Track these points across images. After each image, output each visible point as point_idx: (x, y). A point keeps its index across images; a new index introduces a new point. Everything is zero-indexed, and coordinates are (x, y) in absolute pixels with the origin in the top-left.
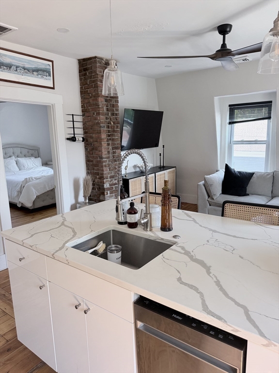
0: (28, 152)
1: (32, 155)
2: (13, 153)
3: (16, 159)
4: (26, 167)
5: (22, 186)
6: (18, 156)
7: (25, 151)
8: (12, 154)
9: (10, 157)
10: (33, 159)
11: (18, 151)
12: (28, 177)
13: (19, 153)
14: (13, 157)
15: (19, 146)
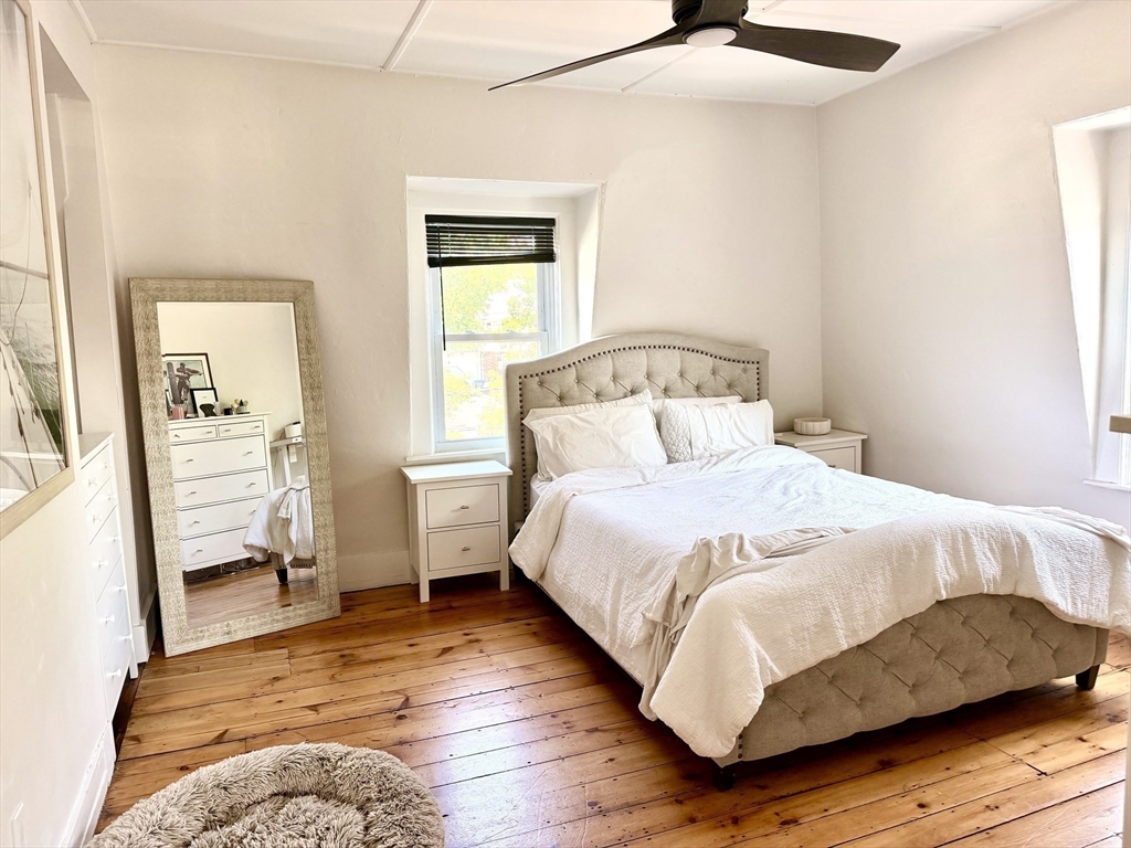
0: (714, 372)
1: (731, 387)
2: (649, 376)
3: (657, 405)
4: (699, 445)
5: (680, 597)
6: (666, 391)
7: (700, 367)
8: (641, 379)
9: (633, 392)
10: (733, 402)
11: (668, 364)
12: (713, 536)
13: (675, 375)
14: (646, 396)
15: (677, 343)
